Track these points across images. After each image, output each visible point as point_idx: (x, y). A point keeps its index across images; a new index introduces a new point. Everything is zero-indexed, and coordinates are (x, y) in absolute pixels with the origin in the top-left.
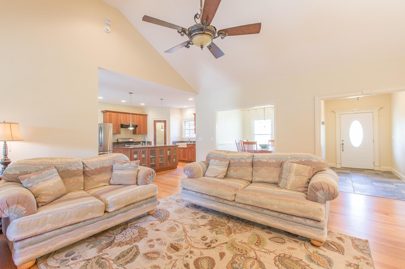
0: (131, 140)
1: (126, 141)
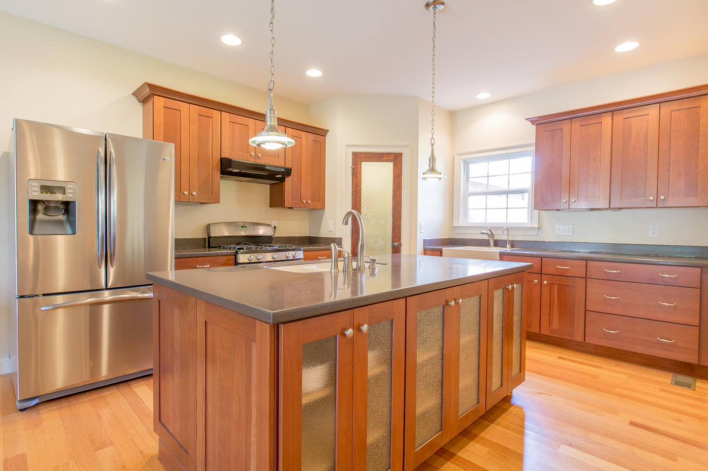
0: (262, 231)
1: (243, 234)
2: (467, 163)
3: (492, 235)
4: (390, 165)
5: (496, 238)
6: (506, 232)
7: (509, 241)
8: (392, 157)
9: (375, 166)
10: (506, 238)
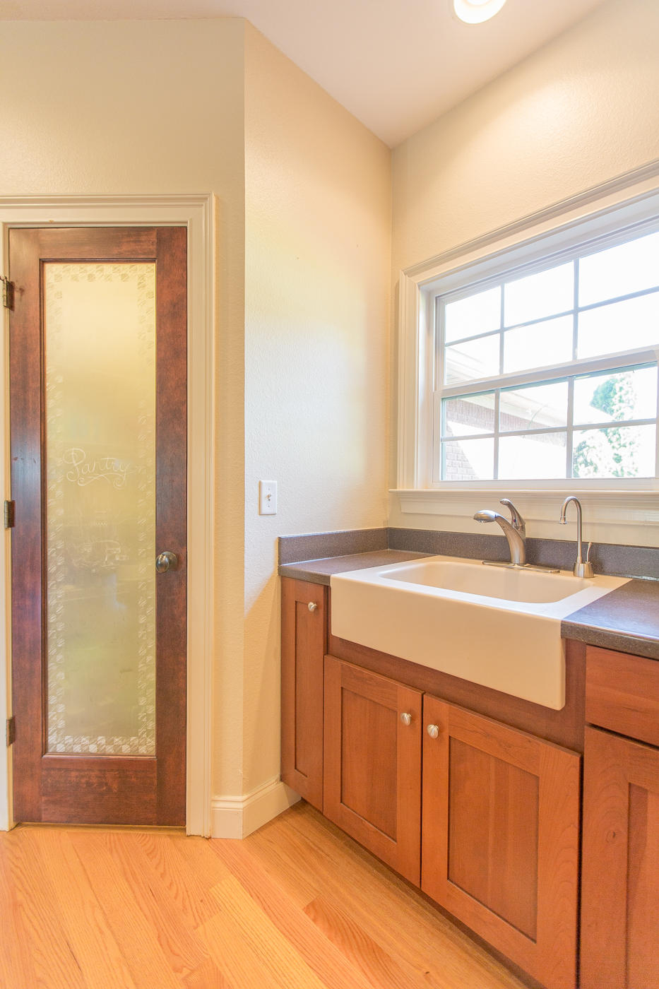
2: (436, 301)
3: (518, 523)
4: (146, 274)
5: (531, 532)
6: (572, 514)
7: (584, 545)
8: (149, 244)
9: (91, 277)
10: (569, 534)
